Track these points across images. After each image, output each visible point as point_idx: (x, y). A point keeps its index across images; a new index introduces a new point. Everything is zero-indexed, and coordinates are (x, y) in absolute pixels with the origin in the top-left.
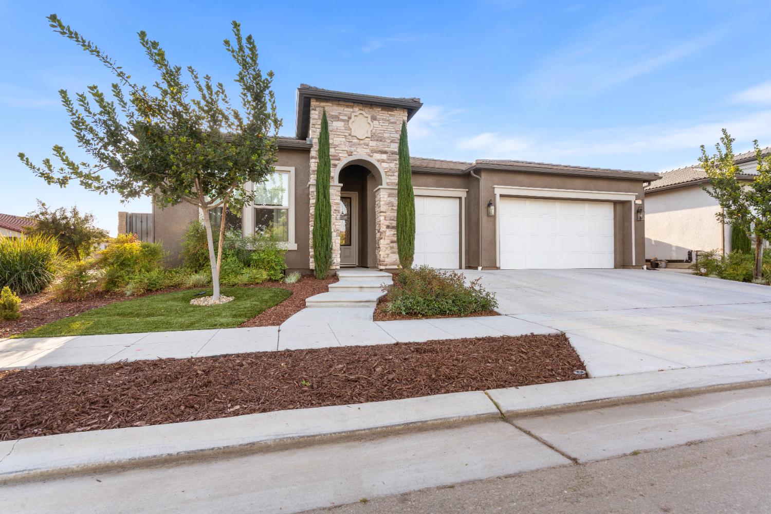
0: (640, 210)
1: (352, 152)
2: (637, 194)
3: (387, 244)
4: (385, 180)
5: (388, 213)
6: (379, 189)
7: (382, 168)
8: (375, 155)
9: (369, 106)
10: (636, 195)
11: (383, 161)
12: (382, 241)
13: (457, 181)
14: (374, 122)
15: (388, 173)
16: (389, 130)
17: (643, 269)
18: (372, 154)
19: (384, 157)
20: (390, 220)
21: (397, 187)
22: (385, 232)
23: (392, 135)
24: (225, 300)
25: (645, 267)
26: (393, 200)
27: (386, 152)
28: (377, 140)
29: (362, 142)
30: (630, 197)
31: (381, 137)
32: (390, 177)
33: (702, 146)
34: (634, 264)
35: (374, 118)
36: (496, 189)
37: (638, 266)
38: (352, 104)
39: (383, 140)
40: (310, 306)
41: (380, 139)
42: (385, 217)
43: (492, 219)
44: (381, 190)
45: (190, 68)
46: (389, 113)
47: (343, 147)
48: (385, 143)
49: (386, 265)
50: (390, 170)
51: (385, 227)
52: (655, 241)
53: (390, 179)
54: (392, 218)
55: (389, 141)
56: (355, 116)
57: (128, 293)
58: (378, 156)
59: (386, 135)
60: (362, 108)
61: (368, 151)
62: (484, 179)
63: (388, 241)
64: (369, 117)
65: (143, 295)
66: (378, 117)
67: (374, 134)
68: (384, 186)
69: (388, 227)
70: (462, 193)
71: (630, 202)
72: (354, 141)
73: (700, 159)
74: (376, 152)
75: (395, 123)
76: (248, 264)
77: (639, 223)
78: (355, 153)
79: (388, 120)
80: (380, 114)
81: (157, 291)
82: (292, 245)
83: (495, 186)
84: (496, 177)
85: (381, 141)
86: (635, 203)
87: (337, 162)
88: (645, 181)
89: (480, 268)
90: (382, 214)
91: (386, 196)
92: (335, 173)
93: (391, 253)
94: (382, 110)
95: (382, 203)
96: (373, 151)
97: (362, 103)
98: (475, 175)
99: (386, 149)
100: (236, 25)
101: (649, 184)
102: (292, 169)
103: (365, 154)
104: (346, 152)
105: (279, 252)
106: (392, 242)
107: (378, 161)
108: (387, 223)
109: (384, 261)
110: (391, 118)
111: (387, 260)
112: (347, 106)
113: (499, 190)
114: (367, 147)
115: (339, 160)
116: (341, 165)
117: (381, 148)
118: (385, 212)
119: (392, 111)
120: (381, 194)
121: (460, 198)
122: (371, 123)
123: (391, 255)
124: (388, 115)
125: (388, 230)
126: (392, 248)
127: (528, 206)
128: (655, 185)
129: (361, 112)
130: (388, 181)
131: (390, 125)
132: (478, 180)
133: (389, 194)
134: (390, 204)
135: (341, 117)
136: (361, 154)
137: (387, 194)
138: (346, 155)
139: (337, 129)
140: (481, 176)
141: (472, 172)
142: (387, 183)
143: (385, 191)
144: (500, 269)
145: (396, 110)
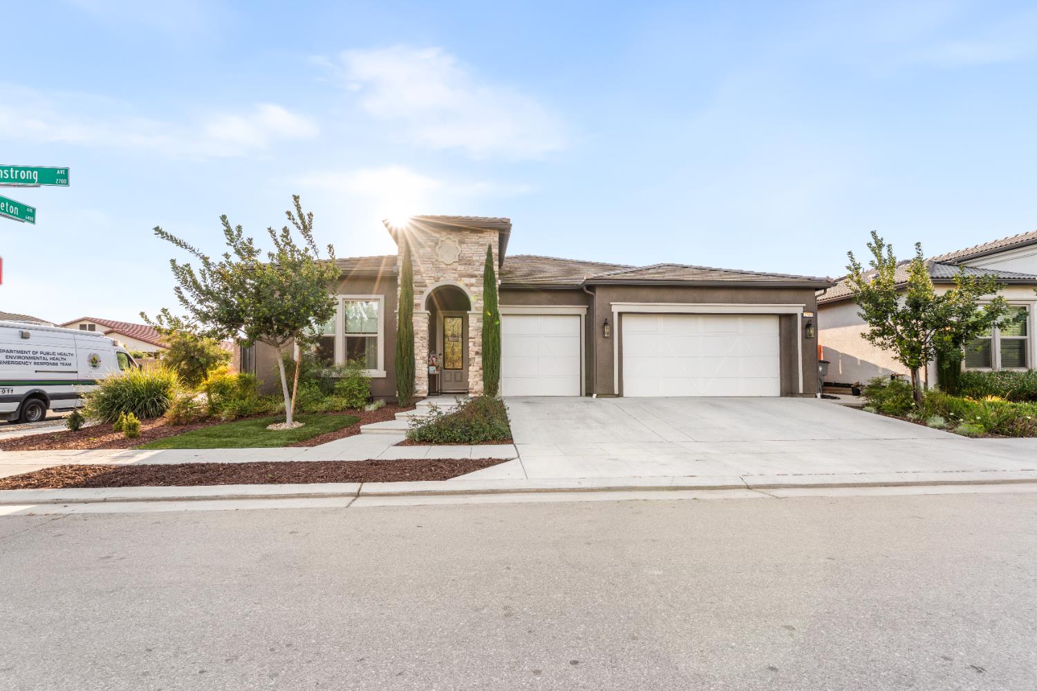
0: (809, 325)
1: (439, 278)
2: (805, 305)
3: (476, 371)
4: (474, 306)
5: (476, 339)
6: (468, 314)
7: (470, 292)
8: (463, 279)
10: (804, 307)
11: (472, 285)
12: (471, 368)
13: (575, 297)
14: (463, 245)
15: (477, 298)
16: (478, 253)
17: (816, 397)
18: (460, 279)
19: (473, 280)
21: (482, 312)
22: (474, 358)
23: (481, 258)
24: (297, 425)
25: (819, 395)
26: (480, 326)
27: (473, 276)
28: (466, 264)
29: (449, 267)
30: (797, 309)
31: (470, 260)
32: (479, 301)
33: (850, 253)
34: (801, 391)
35: (461, 242)
36: (613, 307)
37: (808, 393)
38: (439, 229)
39: (472, 264)
40: (364, 433)
41: (469, 263)
42: (474, 343)
43: (609, 341)
44: (471, 315)
45: (270, 229)
46: (479, 235)
47: (429, 274)
48: (472, 267)
49: (474, 393)
50: (479, 294)
51: (474, 353)
52: (861, 361)
53: (478, 304)
54: (479, 344)
55: (478, 264)
57: (223, 418)
58: (467, 280)
59: (475, 258)
60: (450, 233)
61: (456, 275)
62: (599, 296)
63: (477, 368)
64: (457, 241)
65: (233, 421)
66: (466, 240)
67: (462, 257)
68: (473, 310)
69: (476, 353)
70: (582, 310)
71: (796, 315)
72: (441, 266)
73: (848, 268)
74: (464, 276)
75: (485, 245)
76: (331, 391)
77: (809, 341)
78: (442, 279)
79: (478, 243)
80: (469, 238)
81: (248, 416)
82: (379, 372)
83: (611, 303)
84: (614, 293)
85: (470, 264)
86: (803, 317)
87: (424, 288)
88: (817, 289)
89: (595, 395)
90: (471, 340)
91: (475, 322)
92: (420, 300)
93: (479, 381)
94: (471, 233)
95: (469, 328)
96: (462, 276)
98: (588, 292)
99: (474, 273)
100: (296, 198)
101: (825, 292)
102: (382, 297)
103: (453, 279)
104: (432, 278)
105: (362, 379)
106: (479, 369)
107: (467, 285)
108: (475, 349)
110: (480, 240)
111: (475, 387)
112: (435, 232)
113: (617, 308)
114: (455, 272)
115: (426, 286)
116: (429, 290)
117: (470, 271)
118: (474, 338)
119: (482, 233)
120: (471, 319)
121: (580, 315)
123: (478, 383)
124: (478, 238)
125: (476, 357)
126: (479, 375)
127: (660, 323)
128: (832, 293)
129: (449, 236)
130: (476, 306)
131: (480, 248)
132: (593, 296)
133: (478, 320)
134: (478, 329)
135: (429, 244)
136: (449, 279)
137: (476, 319)
138: (433, 281)
139: (424, 256)
140: (595, 293)
141: (584, 288)
142: (476, 308)
143: (474, 316)
144: (622, 396)
145: (486, 232)
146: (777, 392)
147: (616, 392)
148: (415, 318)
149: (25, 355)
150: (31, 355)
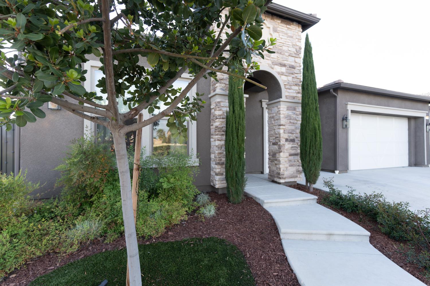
3: (287, 157)
4: (285, 92)
5: (287, 126)
6: (280, 101)
7: (282, 80)
8: (276, 67)
11: (282, 74)
12: (281, 154)
15: (287, 87)
16: (287, 43)
18: (273, 66)
19: (283, 69)
20: (289, 133)
22: (284, 145)
23: (290, 49)
26: (291, 113)
27: (284, 65)
28: (278, 53)
30: (422, 114)
31: (281, 49)
32: (288, 90)
34: (426, 163)
35: (275, 30)
36: (348, 105)
39: (282, 53)
42: (284, 131)
43: (345, 130)
44: (281, 103)
46: (288, 26)
48: (284, 56)
49: (285, 179)
50: (288, 83)
51: (284, 140)
53: (288, 92)
54: (290, 131)
55: (287, 54)
58: (279, 69)
59: (285, 48)
61: (270, 63)
62: (341, 97)
63: (288, 154)
64: (271, 27)
66: (278, 29)
67: (275, 45)
68: (283, 99)
69: (287, 140)
71: (423, 118)
74: (276, 65)
75: (292, 37)
77: (428, 133)
79: (286, 34)
80: (280, 27)
82: (193, 161)
83: (348, 103)
85: (281, 53)
86: (426, 119)
88: (429, 102)
89: (337, 172)
90: (281, 127)
91: (285, 109)
93: (290, 166)
94: (281, 22)
95: (282, 116)
98: (334, 94)
99: (285, 62)
103: (267, 65)
106: (291, 155)
107: (279, 73)
108: (286, 136)
109: (284, 175)
110: (289, 32)
111: (286, 174)
113: (351, 106)
114: (269, 58)
117: (281, 61)
118: (285, 125)
119: (290, 25)
120: (281, 106)
122: (272, 34)
123: (290, 168)
124: (286, 29)
125: (287, 143)
126: (290, 161)
130: (287, 94)
131: (289, 39)
132: (335, 97)
133: (288, 107)
134: (288, 117)
137: (286, 107)
140: (338, 94)
141: (332, 90)
142: (286, 96)
143: (284, 103)
145: (293, 25)
146: (406, 163)
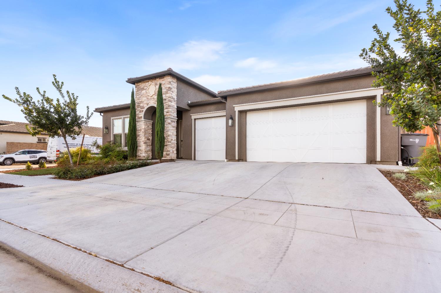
1: (148, 103)
9: (154, 79)
17: (398, 164)
18: (155, 103)
25: (400, 163)
29: (152, 97)
30: (377, 91)
35: (156, 85)
36: (235, 108)
38: (148, 80)
43: (234, 128)
46: (162, 79)
47: (145, 102)
56: (149, 86)
60: (152, 81)
62: (229, 102)
64: (154, 84)
67: (156, 92)
71: (375, 96)
72: (149, 98)
75: (165, 84)
77: (388, 117)
80: (159, 82)
83: (234, 106)
84: (236, 99)
87: (143, 109)
89: (227, 160)
92: (141, 115)
94: (159, 79)
97: (152, 79)
98: (224, 101)
112: (147, 82)
113: (237, 108)
114: (153, 100)
115: (144, 108)
116: (144, 110)
119: (164, 78)
122: (155, 87)
129: (151, 83)
135: (145, 88)
136: (152, 103)
138: (146, 105)
139: (143, 94)
140: (226, 101)
141: (221, 99)
144: (246, 161)
145: (165, 77)
146: (364, 161)
147: (237, 158)
148: (138, 124)
149: (73, 145)
150: (76, 145)
